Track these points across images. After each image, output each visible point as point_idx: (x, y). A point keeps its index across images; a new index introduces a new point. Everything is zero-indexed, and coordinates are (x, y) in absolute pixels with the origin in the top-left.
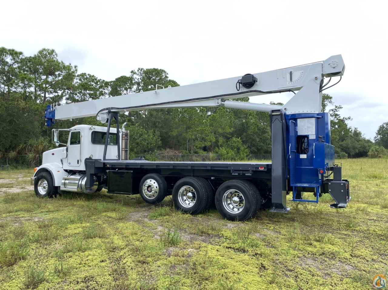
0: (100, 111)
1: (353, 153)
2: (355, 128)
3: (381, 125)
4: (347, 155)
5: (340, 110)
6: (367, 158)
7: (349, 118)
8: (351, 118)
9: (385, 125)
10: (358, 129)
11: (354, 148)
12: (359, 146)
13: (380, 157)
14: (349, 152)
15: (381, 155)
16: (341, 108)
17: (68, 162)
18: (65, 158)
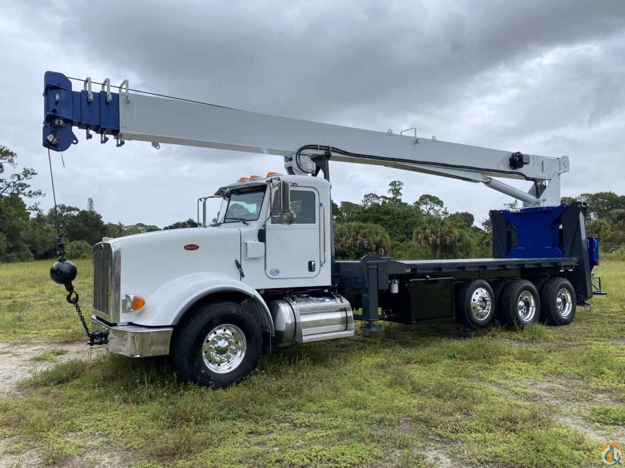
11: (44, 243)
12: (50, 240)
13: (84, 257)
14: (36, 249)
17: (265, 269)
18: (256, 258)
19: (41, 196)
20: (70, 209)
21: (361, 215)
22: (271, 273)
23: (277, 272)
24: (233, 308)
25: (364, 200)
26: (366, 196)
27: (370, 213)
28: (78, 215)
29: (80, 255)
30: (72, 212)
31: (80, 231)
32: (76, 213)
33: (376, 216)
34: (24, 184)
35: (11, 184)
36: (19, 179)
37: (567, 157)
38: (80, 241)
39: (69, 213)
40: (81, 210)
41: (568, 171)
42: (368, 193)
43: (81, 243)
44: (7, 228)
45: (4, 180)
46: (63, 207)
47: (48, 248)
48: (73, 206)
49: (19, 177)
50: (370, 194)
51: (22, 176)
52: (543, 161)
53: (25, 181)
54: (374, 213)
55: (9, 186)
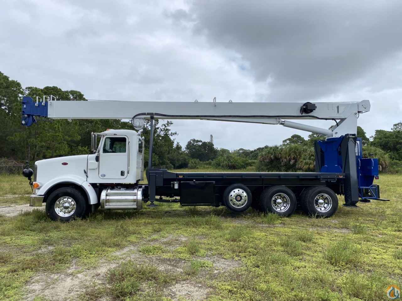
0: (136, 116)
1: (177, 165)
2: (178, 143)
3: (189, 141)
4: (173, 166)
5: (171, 125)
6: (187, 169)
7: (176, 134)
8: (177, 133)
9: (192, 141)
10: (180, 144)
11: (178, 160)
12: (182, 159)
13: (198, 168)
14: (174, 163)
15: (198, 166)
16: (172, 124)
17: (99, 174)
18: (94, 169)
19: (176, 135)
20: (198, 141)
21: (382, 140)
22: (101, 176)
23: (104, 176)
24: (69, 190)
25: (393, 128)
26: (395, 125)
27: (390, 138)
28: (201, 145)
29: (196, 167)
30: (199, 143)
31: (202, 153)
32: (200, 144)
33: (396, 140)
34: (168, 129)
35: (163, 130)
36: (166, 127)
37: (368, 100)
38: (196, 159)
39: (197, 143)
40: (203, 142)
41: (369, 111)
42: (397, 123)
43: (196, 160)
44: (159, 152)
45: (160, 128)
46: (194, 140)
47: (180, 163)
48: (199, 140)
49: (165, 125)
50: (399, 123)
51: (166, 125)
52: (338, 106)
53: (168, 128)
54: (393, 138)
55: (162, 130)
